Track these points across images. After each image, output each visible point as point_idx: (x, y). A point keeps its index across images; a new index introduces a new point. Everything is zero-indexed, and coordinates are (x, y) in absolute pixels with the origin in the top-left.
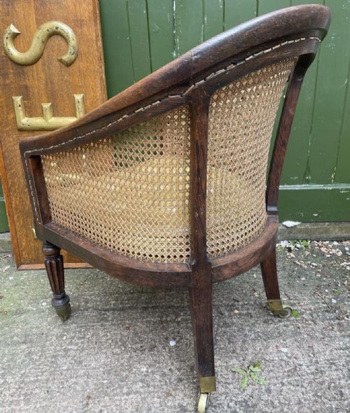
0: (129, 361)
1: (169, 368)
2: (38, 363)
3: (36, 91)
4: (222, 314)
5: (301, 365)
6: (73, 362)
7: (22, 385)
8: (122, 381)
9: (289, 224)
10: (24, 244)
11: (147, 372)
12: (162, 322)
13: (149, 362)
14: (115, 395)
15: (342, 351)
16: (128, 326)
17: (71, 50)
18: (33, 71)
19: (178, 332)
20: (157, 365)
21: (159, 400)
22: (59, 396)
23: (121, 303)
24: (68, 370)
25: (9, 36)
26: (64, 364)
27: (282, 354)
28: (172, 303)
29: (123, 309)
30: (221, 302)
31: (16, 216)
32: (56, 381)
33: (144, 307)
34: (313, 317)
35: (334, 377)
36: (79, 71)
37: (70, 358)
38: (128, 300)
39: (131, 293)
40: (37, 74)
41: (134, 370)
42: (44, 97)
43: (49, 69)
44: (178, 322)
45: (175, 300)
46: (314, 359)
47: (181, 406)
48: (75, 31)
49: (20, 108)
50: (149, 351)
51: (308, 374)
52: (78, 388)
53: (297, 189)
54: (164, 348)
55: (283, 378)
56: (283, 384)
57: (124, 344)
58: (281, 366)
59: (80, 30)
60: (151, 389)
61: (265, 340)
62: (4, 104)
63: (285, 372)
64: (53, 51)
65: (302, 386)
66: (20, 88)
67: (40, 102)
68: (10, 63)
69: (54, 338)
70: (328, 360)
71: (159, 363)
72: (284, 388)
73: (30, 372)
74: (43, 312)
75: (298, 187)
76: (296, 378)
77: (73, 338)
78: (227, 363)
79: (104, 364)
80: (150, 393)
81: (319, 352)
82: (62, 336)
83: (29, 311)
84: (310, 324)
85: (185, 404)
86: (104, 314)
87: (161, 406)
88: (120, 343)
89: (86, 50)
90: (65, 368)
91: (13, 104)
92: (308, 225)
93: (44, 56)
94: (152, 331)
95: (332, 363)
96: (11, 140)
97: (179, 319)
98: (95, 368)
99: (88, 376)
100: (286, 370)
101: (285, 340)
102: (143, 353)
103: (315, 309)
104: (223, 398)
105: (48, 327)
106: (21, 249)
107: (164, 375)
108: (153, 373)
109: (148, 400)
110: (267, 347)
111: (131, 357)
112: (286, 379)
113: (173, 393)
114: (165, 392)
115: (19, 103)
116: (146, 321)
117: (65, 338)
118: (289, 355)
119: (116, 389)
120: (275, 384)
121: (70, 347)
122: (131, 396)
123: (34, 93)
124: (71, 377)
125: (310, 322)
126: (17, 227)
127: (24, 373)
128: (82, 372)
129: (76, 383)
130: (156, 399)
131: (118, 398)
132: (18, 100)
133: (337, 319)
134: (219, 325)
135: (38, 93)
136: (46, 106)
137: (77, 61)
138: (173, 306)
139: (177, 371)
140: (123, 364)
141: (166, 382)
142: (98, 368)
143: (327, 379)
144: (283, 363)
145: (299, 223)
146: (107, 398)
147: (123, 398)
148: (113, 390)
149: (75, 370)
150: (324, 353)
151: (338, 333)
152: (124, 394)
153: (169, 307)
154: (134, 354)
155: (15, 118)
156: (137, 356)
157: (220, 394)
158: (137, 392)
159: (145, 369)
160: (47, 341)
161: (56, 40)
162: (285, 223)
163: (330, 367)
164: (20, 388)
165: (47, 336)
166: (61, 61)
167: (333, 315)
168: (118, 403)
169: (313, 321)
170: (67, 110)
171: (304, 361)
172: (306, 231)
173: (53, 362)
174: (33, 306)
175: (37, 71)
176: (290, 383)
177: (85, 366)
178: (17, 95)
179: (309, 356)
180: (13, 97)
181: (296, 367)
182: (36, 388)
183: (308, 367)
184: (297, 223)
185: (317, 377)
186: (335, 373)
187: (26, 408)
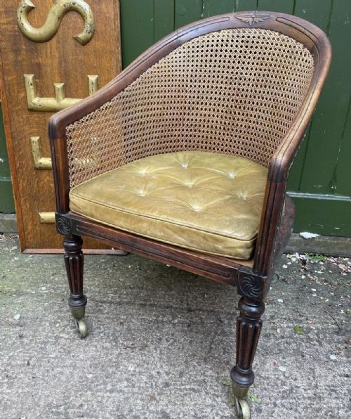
0: (117, 358)
1: (157, 371)
2: (27, 347)
3: (49, 70)
4: (221, 322)
5: (299, 387)
6: (62, 351)
7: (9, 368)
8: (107, 377)
9: (307, 235)
10: (29, 228)
11: (134, 371)
12: (157, 322)
13: (137, 361)
14: (98, 391)
15: (346, 378)
16: (122, 321)
17: (88, 27)
18: (46, 48)
19: (173, 335)
20: (146, 366)
21: (142, 403)
22: (42, 384)
23: (119, 297)
24: (55, 358)
25: (23, 10)
26: (53, 352)
27: (280, 373)
28: (171, 304)
29: (120, 304)
30: (223, 308)
31: (22, 200)
32: (42, 368)
33: (141, 304)
34: (319, 337)
35: (333, 406)
36: (95, 51)
37: (60, 346)
38: (127, 294)
39: (131, 288)
40: (51, 52)
41: (121, 367)
42: (57, 77)
43: (63, 47)
44: (174, 324)
45: (174, 301)
46: (314, 383)
47: (163, 412)
48: (92, 8)
49: (32, 87)
50: (140, 350)
51: (304, 398)
52: (63, 378)
53: (319, 198)
54: (156, 349)
55: (276, 399)
56: (275, 405)
57: (115, 339)
58: (277, 385)
59: (98, 7)
60: (136, 390)
61: (263, 356)
62: (15, 81)
63: (280, 392)
64: (69, 28)
65: (296, 410)
66: (33, 65)
67: (53, 81)
68: (22, 38)
69: (48, 324)
70: (329, 386)
71: (148, 364)
72: (276, 410)
73: (18, 355)
74: (42, 296)
75: (320, 197)
76: (291, 401)
77: (66, 326)
78: (218, 373)
79: (93, 357)
80: (134, 393)
81: (320, 376)
82: (56, 323)
83: (27, 293)
84: (315, 345)
85: (168, 411)
86: (101, 306)
87: (143, 409)
88: (111, 338)
89: (104, 28)
90: (53, 355)
91: (24, 82)
92: (327, 238)
93: (59, 32)
94: (146, 329)
95: (332, 390)
96: (21, 120)
97: (176, 321)
98: (83, 360)
99: (75, 367)
100: (281, 390)
101: (284, 358)
102: (133, 352)
103: (322, 329)
104: (209, 410)
105: (44, 312)
106: (26, 233)
107: (151, 377)
108: (140, 373)
109: (131, 400)
110: (264, 363)
111: (120, 354)
112: (280, 401)
113: (158, 397)
114: (149, 395)
115: (31, 81)
116: (142, 319)
117: (58, 325)
118: (287, 375)
119: (100, 384)
120: (267, 404)
121: (61, 335)
122: (114, 394)
123: (46, 72)
124: (57, 366)
125: (315, 342)
126: (23, 211)
127: (12, 356)
128: (69, 362)
129: (61, 373)
130: (138, 401)
131: (101, 394)
132: (29, 78)
133: (346, 343)
134: (216, 333)
135: (51, 73)
136: (59, 86)
137: (93, 40)
138: (171, 307)
139: (165, 375)
140: (111, 360)
141: (152, 384)
142: (86, 361)
143: (325, 406)
144: (279, 382)
145: (318, 235)
146: (89, 392)
147: (105, 395)
148: (97, 385)
149: (63, 359)
150: (325, 378)
151: (345, 358)
152: (107, 391)
153: (167, 307)
154: (124, 351)
155: (26, 97)
156: (127, 353)
157: (206, 406)
158: (121, 391)
159: (133, 369)
160: (40, 325)
161: (73, 16)
162: (302, 234)
163: (330, 394)
164: (5, 370)
165: (41, 322)
166: (76, 39)
167: (341, 338)
168: (100, 399)
169: (318, 341)
170: (80, 91)
171: (302, 384)
172: (325, 245)
173: (42, 348)
174: (33, 290)
175: (51, 48)
176: (283, 405)
177: (73, 356)
178: (29, 73)
179: (309, 379)
180: (25, 75)
181: (292, 389)
182: (22, 372)
183: (305, 390)
184: (315, 235)
185: (314, 403)
186: (334, 401)
187: (8, 391)
